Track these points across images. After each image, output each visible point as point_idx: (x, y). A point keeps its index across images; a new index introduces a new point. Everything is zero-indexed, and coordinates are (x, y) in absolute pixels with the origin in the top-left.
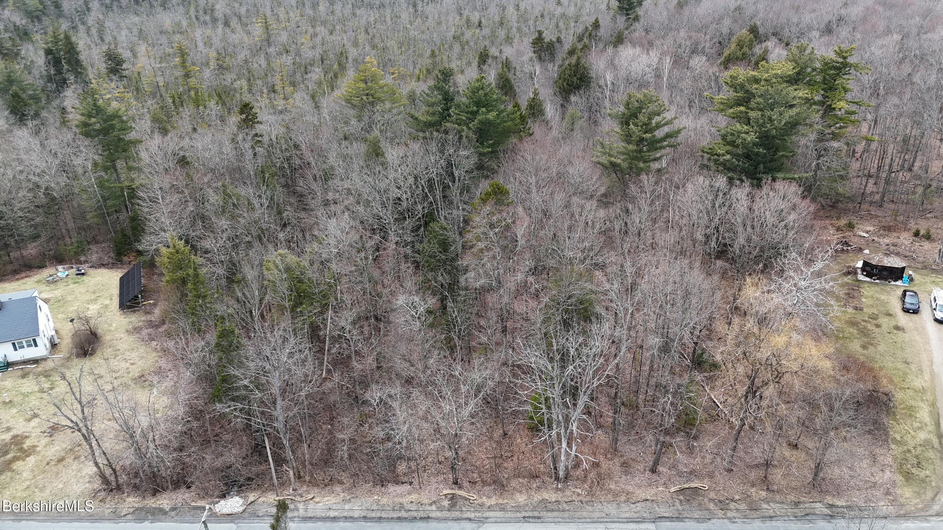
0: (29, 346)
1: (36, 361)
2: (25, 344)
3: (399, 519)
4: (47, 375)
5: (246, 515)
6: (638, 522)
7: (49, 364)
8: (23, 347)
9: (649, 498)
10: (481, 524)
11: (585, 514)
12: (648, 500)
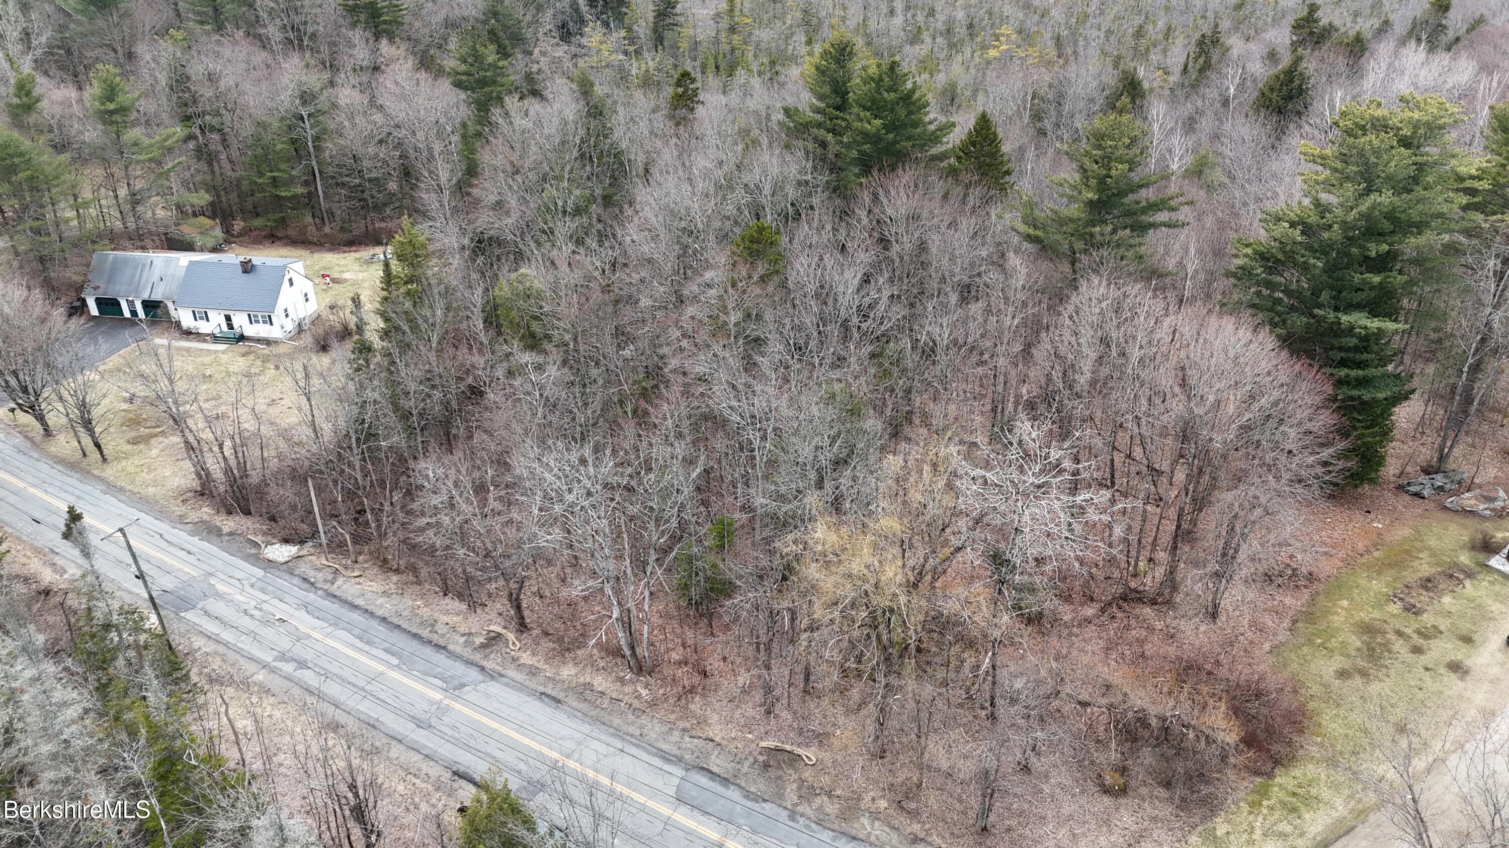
0: (265, 322)
1: (268, 342)
2: (260, 319)
3: (415, 636)
4: (266, 359)
5: (285, 566)
6: (670, 760)
7: (281, 349)
8: (257, 322)
9: (717, 739)
10: (488, 679)
11: (617, 722)
12: (713, 741)
